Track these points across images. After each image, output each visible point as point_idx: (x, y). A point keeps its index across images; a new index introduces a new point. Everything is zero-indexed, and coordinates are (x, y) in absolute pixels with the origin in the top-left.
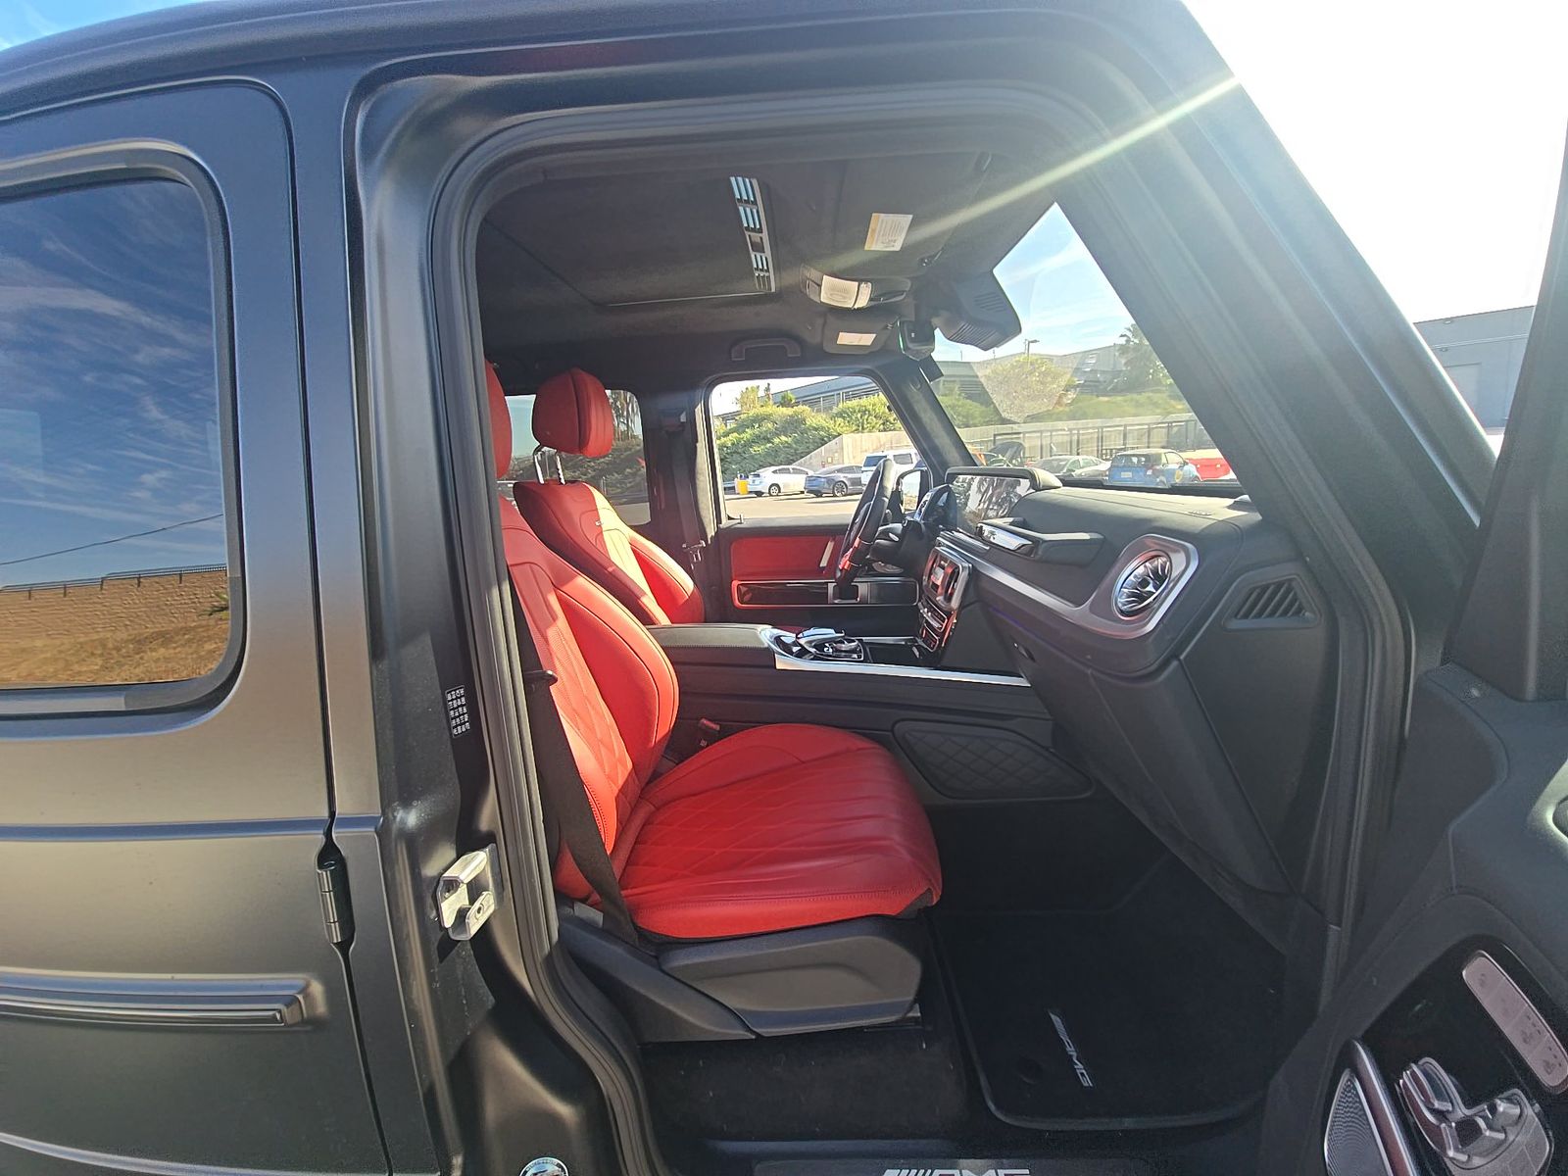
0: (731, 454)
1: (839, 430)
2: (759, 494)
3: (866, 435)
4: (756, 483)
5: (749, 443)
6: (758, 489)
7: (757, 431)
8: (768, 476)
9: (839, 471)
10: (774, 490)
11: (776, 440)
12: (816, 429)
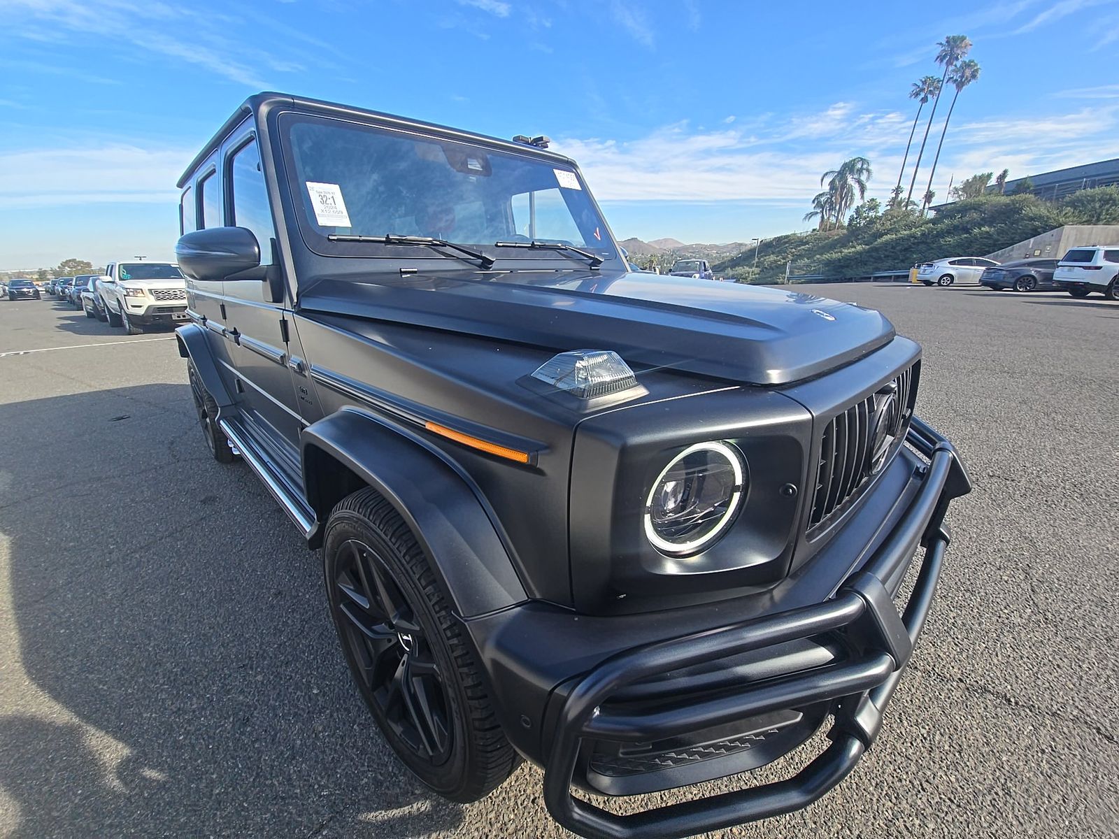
0: (918, 244)
1: (1062, 220)
2: (928, 283)
3: (1100, 227)
4: (927, 272)
5: (941, 234)
6: (927, 277)
7: (956, 222)
8: (944, 267)
9: (1030, 264)
10: (946, 281)
11: (976, 231)
12: (1032, 219)
